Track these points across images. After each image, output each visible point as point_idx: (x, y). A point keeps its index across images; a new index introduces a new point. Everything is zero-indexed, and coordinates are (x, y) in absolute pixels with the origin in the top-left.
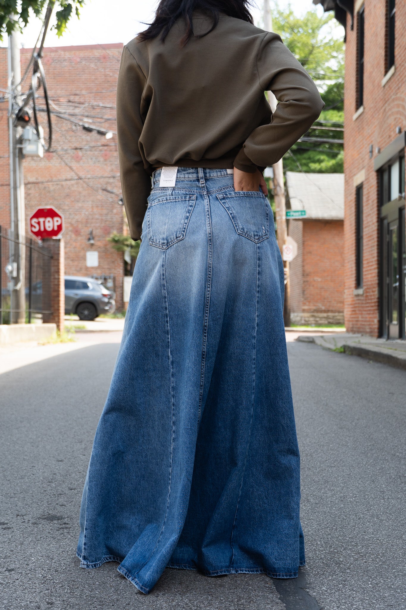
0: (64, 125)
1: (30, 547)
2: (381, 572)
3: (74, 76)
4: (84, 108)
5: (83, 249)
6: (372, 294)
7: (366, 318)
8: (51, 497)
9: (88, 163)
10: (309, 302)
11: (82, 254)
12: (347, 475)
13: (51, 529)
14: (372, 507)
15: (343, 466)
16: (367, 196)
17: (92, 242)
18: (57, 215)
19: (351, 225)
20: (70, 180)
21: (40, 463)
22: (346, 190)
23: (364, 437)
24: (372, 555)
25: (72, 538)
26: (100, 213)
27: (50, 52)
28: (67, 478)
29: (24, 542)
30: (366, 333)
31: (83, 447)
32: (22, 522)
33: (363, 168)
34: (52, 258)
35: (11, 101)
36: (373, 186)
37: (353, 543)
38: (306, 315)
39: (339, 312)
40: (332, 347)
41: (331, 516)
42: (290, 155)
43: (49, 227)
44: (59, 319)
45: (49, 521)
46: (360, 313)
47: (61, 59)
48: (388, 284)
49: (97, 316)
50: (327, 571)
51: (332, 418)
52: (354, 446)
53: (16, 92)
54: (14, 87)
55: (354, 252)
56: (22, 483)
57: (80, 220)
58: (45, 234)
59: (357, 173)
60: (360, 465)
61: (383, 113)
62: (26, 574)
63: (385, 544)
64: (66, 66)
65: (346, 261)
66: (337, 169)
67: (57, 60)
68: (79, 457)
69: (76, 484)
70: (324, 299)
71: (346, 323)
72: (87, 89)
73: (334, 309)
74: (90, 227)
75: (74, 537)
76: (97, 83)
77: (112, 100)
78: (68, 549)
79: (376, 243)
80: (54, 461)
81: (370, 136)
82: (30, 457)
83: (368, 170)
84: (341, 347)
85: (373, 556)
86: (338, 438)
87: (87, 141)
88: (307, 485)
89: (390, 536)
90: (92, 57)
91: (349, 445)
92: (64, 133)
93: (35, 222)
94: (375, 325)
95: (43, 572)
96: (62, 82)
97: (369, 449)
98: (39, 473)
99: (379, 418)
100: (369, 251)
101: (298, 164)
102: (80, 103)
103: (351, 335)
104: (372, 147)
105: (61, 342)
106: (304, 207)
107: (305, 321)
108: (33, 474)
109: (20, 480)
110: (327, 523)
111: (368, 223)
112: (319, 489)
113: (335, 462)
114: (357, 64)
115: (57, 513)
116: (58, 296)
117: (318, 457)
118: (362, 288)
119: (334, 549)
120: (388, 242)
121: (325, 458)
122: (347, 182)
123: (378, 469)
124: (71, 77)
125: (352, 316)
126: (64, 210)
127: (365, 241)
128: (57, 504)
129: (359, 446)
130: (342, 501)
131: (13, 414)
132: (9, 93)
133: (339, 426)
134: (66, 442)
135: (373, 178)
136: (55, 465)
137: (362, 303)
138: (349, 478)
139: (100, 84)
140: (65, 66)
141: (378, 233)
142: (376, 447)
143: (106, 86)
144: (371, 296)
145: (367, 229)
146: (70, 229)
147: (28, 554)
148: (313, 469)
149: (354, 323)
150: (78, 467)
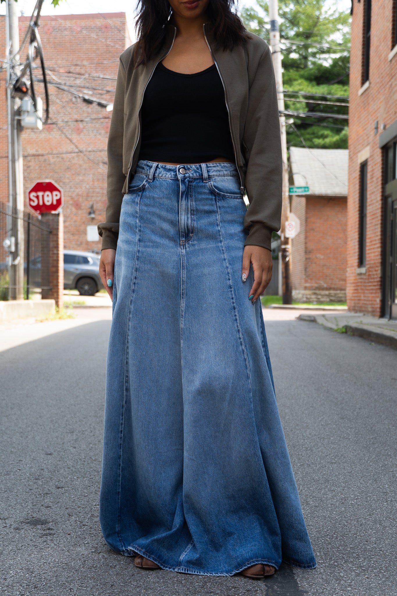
0: (64, 96)
1: (10, 558)
2: (385, 590)
3: (74, 45)
4: (84, 78)
5: (84, 223)
6: (375, 273)
7: (368, 297)
8: (36, 497)
9: (89, 136)
10: (311, 279)
11: (82, 228)
12: (348, 473)
13: (34, 536)
14: (374, 512)
15: (344, 463)
16: (371, 174)
17: (93, 216)
18: (56, 189)
19: (354, 202)
20: (71, 153)
21: (28, 457)
22: (350, 166)
23: (365, 429)
24: (375, 569)
25: (55, 547)
26: (101, 187)
27: (51, 21)
28: (55, 474)
29: (4, 552)
30: (368, 312)
31: (75, 438)
32: (3, 526)
33: (368, 144)
34: (51, 232)
35: (9, 71)
36: (377, 163)
37: (355, 555)
38: (308, 292)
39: (341, 290)
40: (334, 327)
41: (331, 522)
42: (294, 130)
43: (48, 201)
44: (58, 295)
45: (33, 526)
46: (363, 291)
47: (62, 28)
48: (391, 264)
49: (97, 291)
50: (326, 589)
51: (333, 407)
52: (355, 439)
53: (14, 61)
54: (12, 56)
55: (357, 230)
56: (7, 480)
57: (80, 193)
58: (43, 208)
59: (362, 150)
60: (362, 461)
61: (389, 89)
62: (3, 591)
63: (388, 555)
64: (67, 35)
65: (349, 239)
66: (342, 144)
67: (58, 29)
68: (69, 450)
69: (64, 481)
70: (327, 276)
71: (348, 301)
72: (88, 59)
73: (336, 287)
74: (91, 200)
75: (58, 546)
76: (98, 53)
77: (114, 71)
78: (50, 560)
79: (380, 222)
80: (43, 454)
81: (375, 112)
82: (18, 449)
83: (373, 147)
84: (343, 327)
85: (376, 571)
86: (339, 429)
87: (88, 113)
88: (307, 485)
89: (394, 546)
90: (93, 26)
91: (350, 437)
92: (65, 104)
93: (34, 196)
94: (377, 304)
95: (21, 588)
96: (63, 51)
97: (371, 442)
98: (25, 469)
99: (382, 408)
100: (373, 230)
101: (302, 139)
102: (80, 74)
103: (353, 314)
104: (377, 122)
105: (60, 318)
106: (307, 183)
107: (307, 298)
108: (19, 470)
109: (5, 477)
110: (327, 531)
111: (372, 200)
112: (319, 489)
113: (336, 458)
114: (364, 37)
115: (42, 516)
116: (57, 271)
117: (319, 452)
118: (365, 267)
119: (334, 562)
120: (392, 221)
121: (326, 452)
122: (351, 158)
123: (380, 466)
124: (71, 47)
125: (354, 295)
126: (65, 183)
127: (369, 219)
128: (42, 505)
129: (361, 439)
130: (343, 503)
131: (4, 399)
132: (7, 63)
133: (340, 416)
134: (57, 432)
135: (377, 155)
136: (44, 459)
137: (365, 282)
138: (350, 476)
139: (102, 55)
140: (65, 35)
141: (382, 212)
142: (379, 441)
143: (107, 57)
144: (374, 275)
145: (371, 207)
146: (71, 202)
147: (6, 566)
148: (313, 466)
149: (356, 302)
150: (68, 462)
